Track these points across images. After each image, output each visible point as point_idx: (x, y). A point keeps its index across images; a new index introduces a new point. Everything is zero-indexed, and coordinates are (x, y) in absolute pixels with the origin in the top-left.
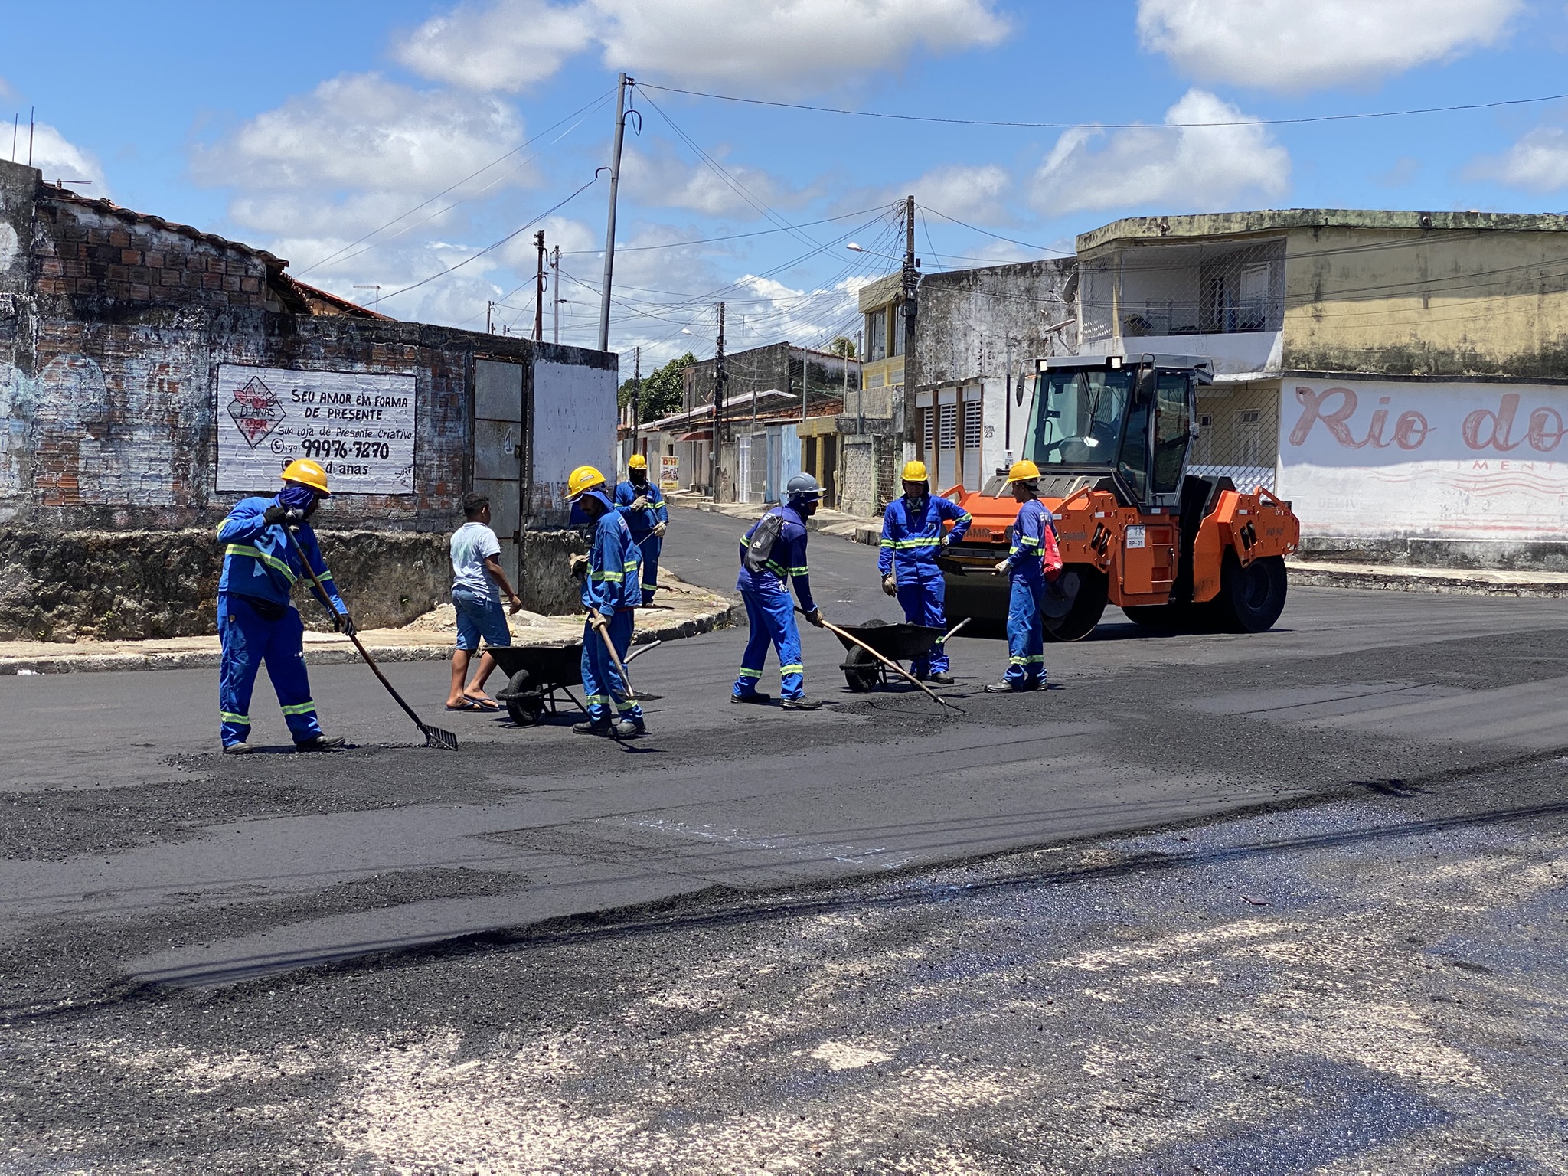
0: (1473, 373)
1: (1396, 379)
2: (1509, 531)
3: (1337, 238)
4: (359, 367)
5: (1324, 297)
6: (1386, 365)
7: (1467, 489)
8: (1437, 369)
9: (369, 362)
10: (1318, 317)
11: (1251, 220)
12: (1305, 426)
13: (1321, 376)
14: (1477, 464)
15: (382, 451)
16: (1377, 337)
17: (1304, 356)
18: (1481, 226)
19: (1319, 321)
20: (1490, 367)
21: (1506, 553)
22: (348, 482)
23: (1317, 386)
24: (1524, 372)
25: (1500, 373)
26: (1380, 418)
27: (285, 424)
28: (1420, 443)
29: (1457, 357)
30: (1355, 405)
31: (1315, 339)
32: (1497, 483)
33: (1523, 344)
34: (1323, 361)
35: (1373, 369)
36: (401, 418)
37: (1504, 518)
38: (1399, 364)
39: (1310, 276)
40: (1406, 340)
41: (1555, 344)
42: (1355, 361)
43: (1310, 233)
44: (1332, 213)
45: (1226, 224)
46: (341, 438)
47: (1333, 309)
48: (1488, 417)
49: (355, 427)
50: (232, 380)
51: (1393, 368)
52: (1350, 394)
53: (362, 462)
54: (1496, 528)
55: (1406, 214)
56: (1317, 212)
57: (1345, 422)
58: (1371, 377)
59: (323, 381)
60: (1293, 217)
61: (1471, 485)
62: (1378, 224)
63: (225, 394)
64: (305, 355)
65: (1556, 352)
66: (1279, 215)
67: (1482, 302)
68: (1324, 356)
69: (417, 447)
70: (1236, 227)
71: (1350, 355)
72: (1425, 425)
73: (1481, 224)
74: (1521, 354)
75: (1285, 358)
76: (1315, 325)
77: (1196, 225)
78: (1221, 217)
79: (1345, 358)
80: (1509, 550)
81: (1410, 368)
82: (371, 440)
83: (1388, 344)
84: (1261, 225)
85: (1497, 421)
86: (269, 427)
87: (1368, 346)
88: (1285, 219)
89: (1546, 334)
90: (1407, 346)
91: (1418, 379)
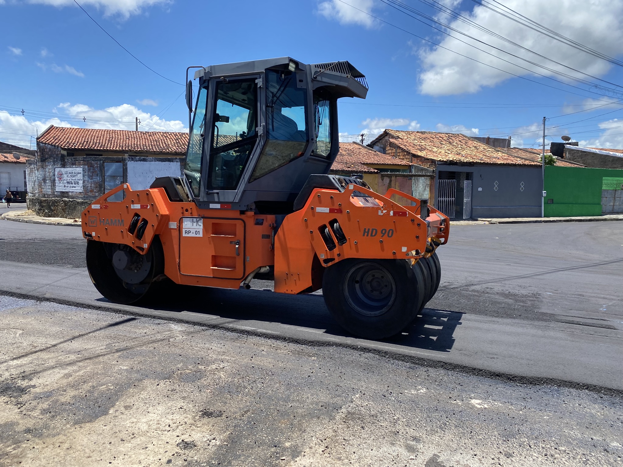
4: (74, 166)
9: (75, 165)
15: (78, 183)
22: (73, 189)
27: (64, 179)
36: (80, 176)
46: (72, 181)
49: (74, 178)
50: (57, 170)
53: (75, 185)
59: (69, 170)
63: (56, 173)
64: (67, 165)
69: (84, 182)
82: (76, 181)
86: (62, 179)
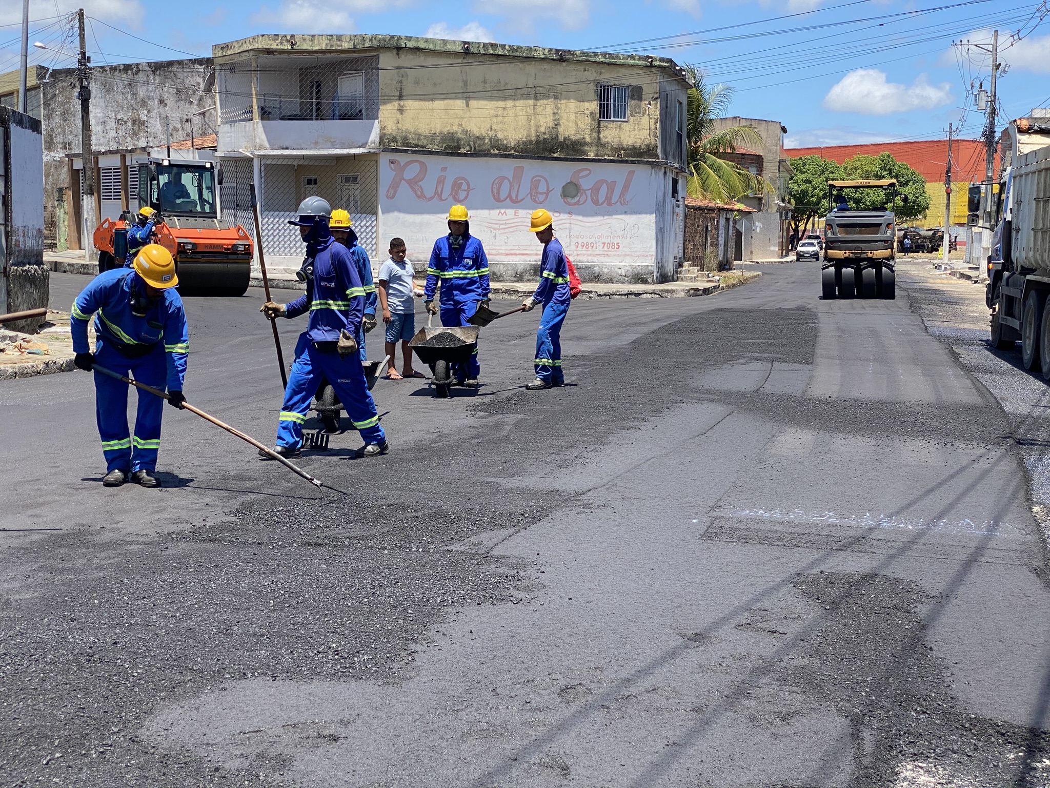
0: (496, 152)
1: (452, 154)
2: (520, 256)
3: (411, 57)
5: (404, 98)
6: (444, 145)
7: (495, 229)
8: (475, 148)
10: (401, 111)
11: (357, 41)
12: (395, 186)
13: (406, 151)
14: (500, 212)
16: (438, 126)
17: (394, 137)
18: (500, 53)
19: (402, 114)
20: (506, 148)
21: (519, 271)
23: (402, 158)
24: (526, 152)
25: (512, 152)
26: (441, 181)
28: (466, 198)
29: (487, 141)
30: (426, 171)
31: (400, 126)
32: (512, 225)
33: (525, 133)
34: (406, 142)
35: (437, 147)
37: (517, 248)
38: (452, 144)
39: (395, 82)
40: (455, 128)
41: (544, 134)
42: (425, 142)
43: (395, 52)
44: (409, 39)
45: (338, 43)
47: (411, 105)
48: (506, 181)
51: (448, 147)
52: (423, 165)
54: (512, 254)
55: (454, 42)
56: (400, 38)
57: (420, 183)
58: (437, 153)
60: (384, 40)
61: (497, 226)
62: (438, 48)
65: (545, 139)
66: (375, 38)
67: (501, 104)
68: (406, 138)
70: (346, 45)
71: (422, 137)
72: (468, 185)
73: (500, 51)
74: (524, 139)
75: (381, 139)
76: (399, 116)
77: (316, 42)
78: (335, 37)
79: (419, 139)
80: (520, 269)
81: (459, 147)
83: (445, 131)
84: (364, 44)
85: (511, 184)
87: (433, 132)
88: (379, 41)
89: (538, 127)
90: (456, 133)
91: (465, 155)
